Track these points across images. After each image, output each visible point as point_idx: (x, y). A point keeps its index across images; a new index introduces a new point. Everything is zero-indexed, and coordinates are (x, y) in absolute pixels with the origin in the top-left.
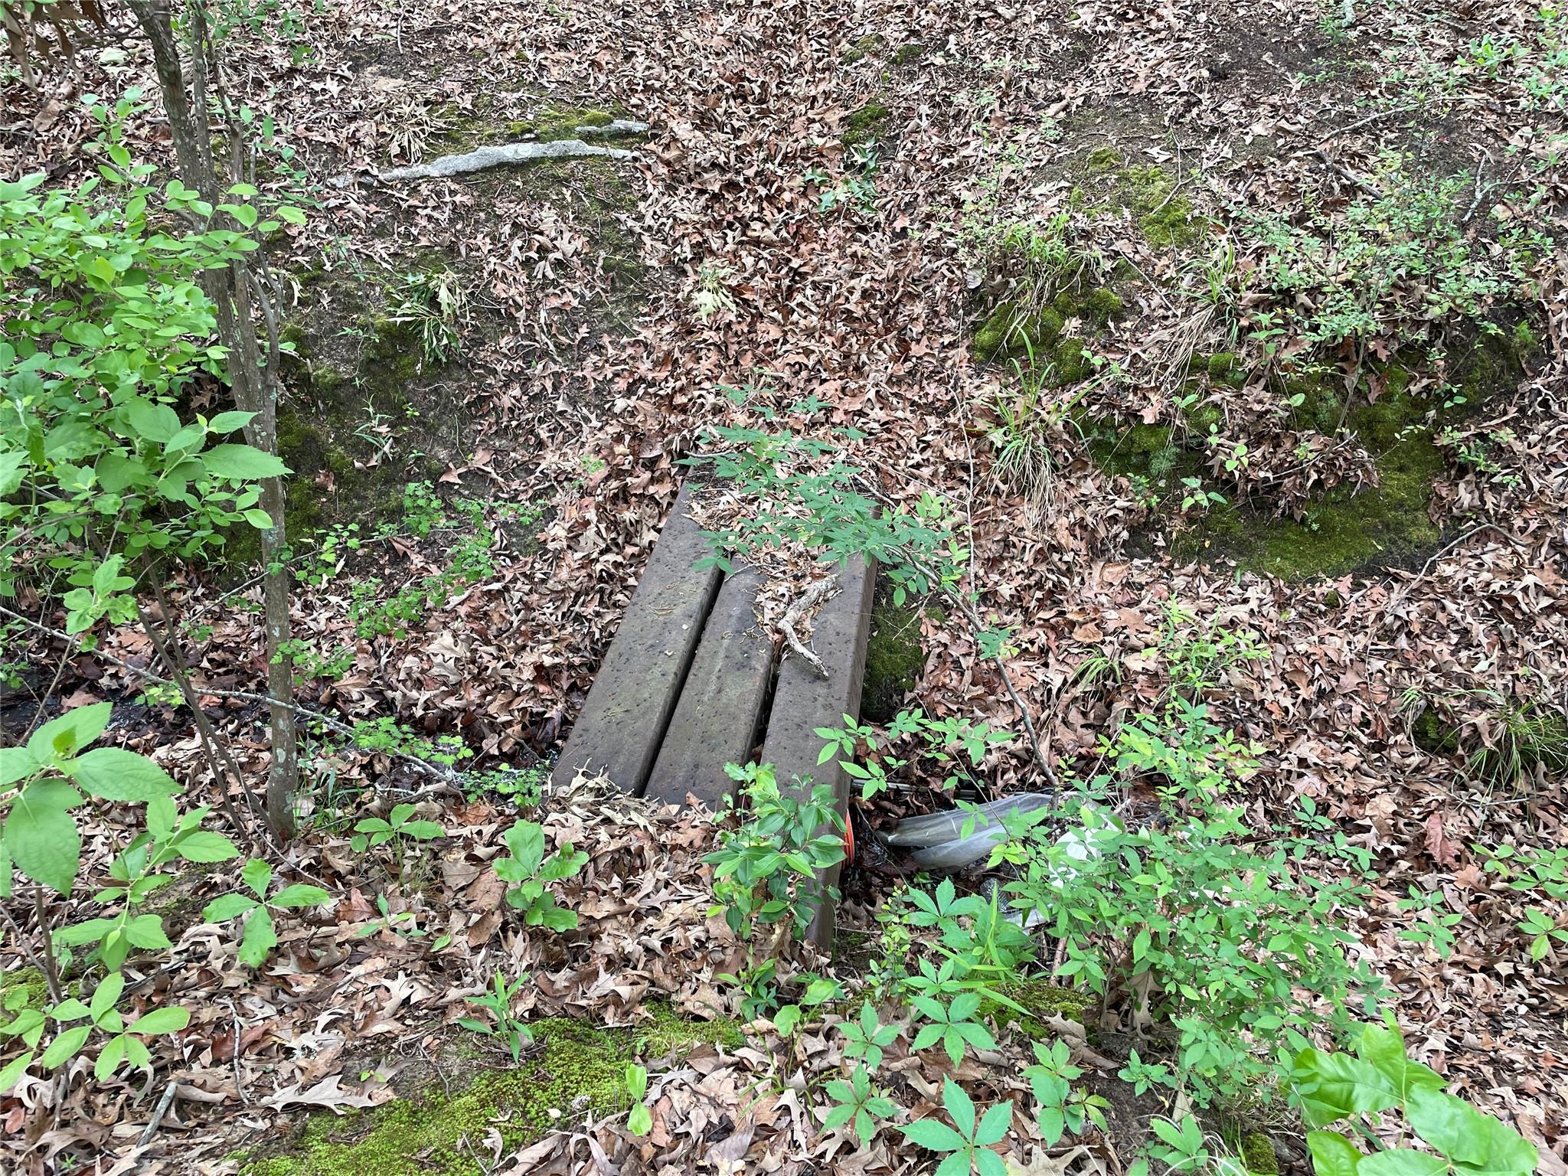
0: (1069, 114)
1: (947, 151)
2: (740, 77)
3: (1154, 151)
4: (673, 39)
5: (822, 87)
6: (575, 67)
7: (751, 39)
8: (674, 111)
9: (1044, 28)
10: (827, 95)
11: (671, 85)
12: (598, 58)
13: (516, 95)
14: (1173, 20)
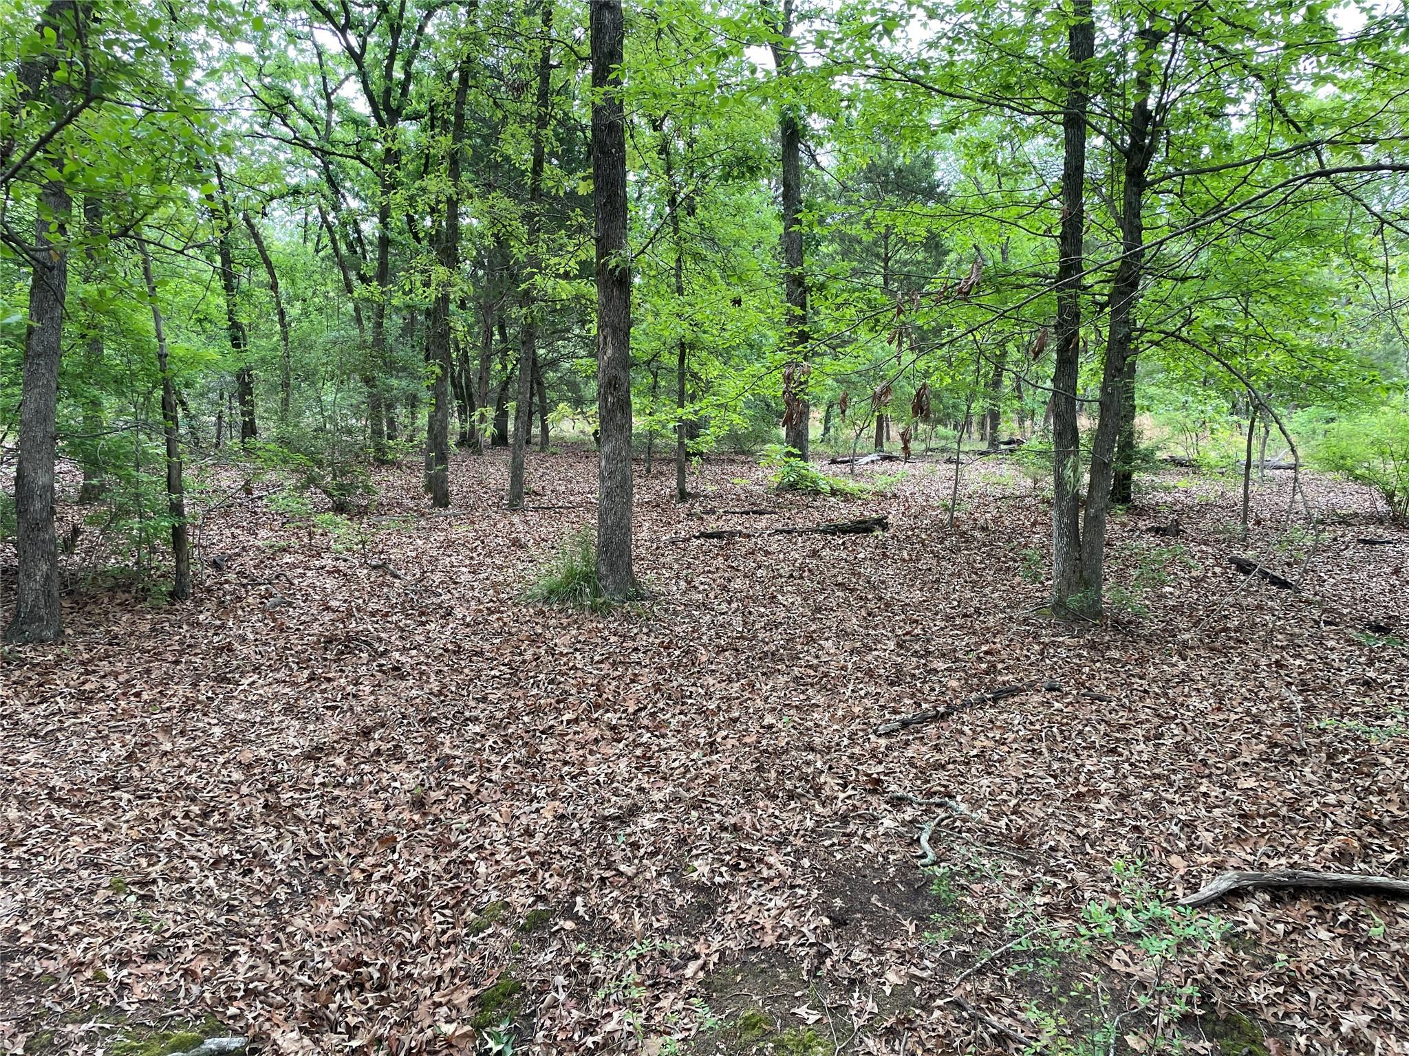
0: (707, 973)
1: (589, 1027)
2: (358, 962)
3: (802, 1011)
4: (283, 930)
5: (449, 964)
6: (164, 980)
7: (370, 918)
8: (279, 1016)
9: (665, 882)
10: (453, 972)
11: (277, 984)
12: (192, 966)
13: (85, 1027)
14: (782, 868)
